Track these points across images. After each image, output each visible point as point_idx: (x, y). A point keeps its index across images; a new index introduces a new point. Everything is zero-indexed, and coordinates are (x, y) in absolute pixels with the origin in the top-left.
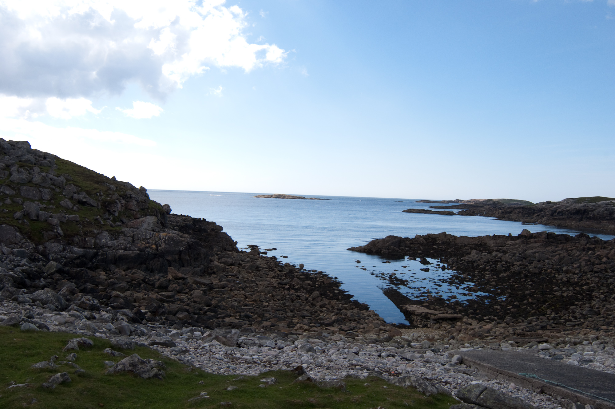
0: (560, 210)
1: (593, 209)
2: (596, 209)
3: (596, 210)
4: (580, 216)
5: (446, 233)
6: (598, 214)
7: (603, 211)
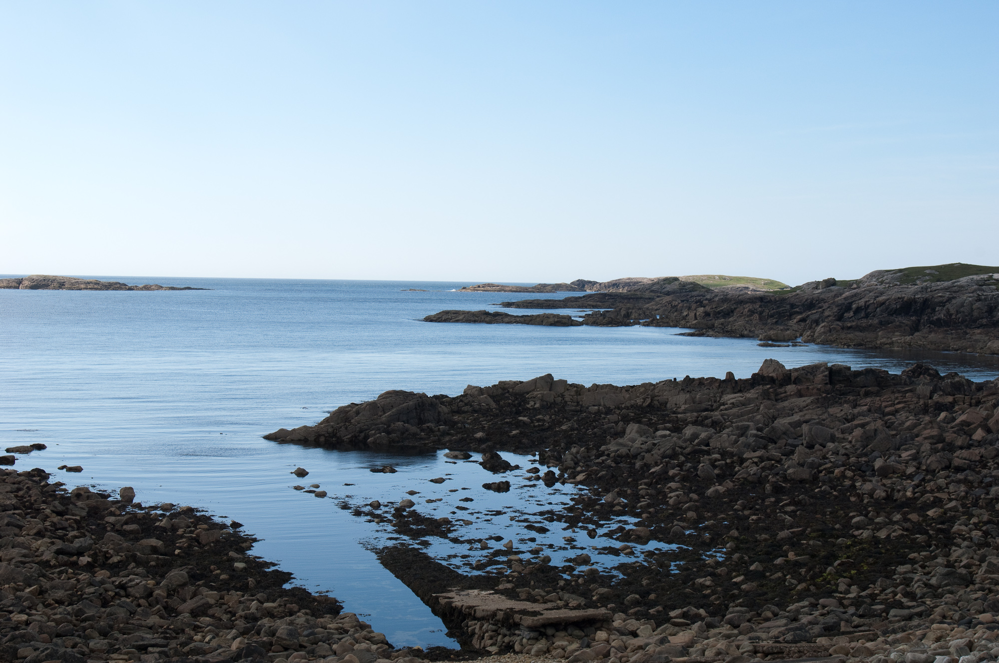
0: (862, 303)
1: (945, 299)
2: (954, 298)
3: (954, 301)
4: (913, 318)
5: (553, 378)
6: (958, 312)
7: (971, 304)
